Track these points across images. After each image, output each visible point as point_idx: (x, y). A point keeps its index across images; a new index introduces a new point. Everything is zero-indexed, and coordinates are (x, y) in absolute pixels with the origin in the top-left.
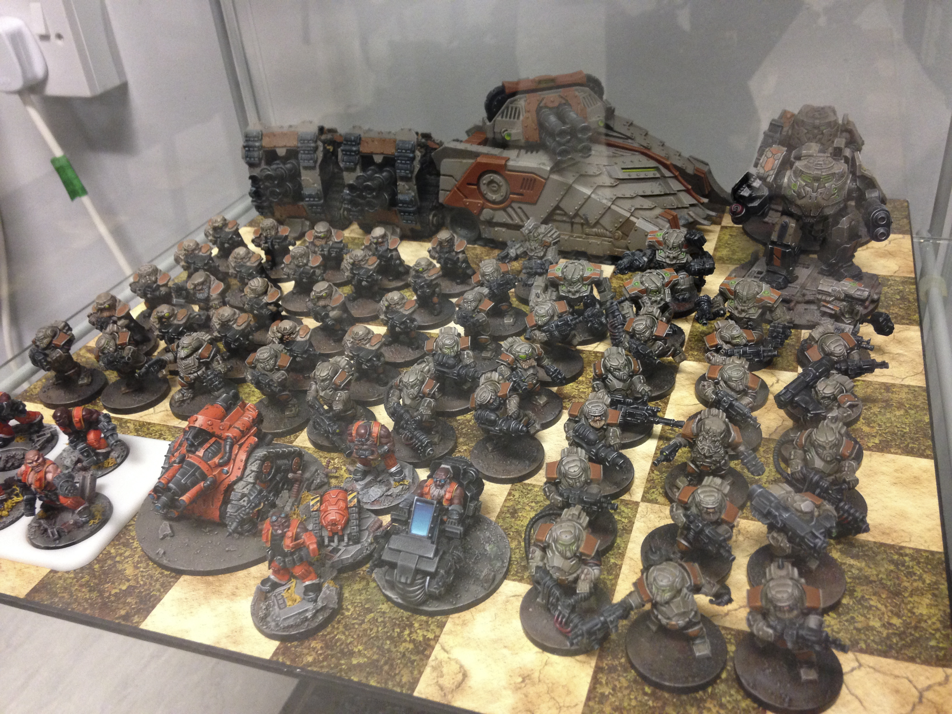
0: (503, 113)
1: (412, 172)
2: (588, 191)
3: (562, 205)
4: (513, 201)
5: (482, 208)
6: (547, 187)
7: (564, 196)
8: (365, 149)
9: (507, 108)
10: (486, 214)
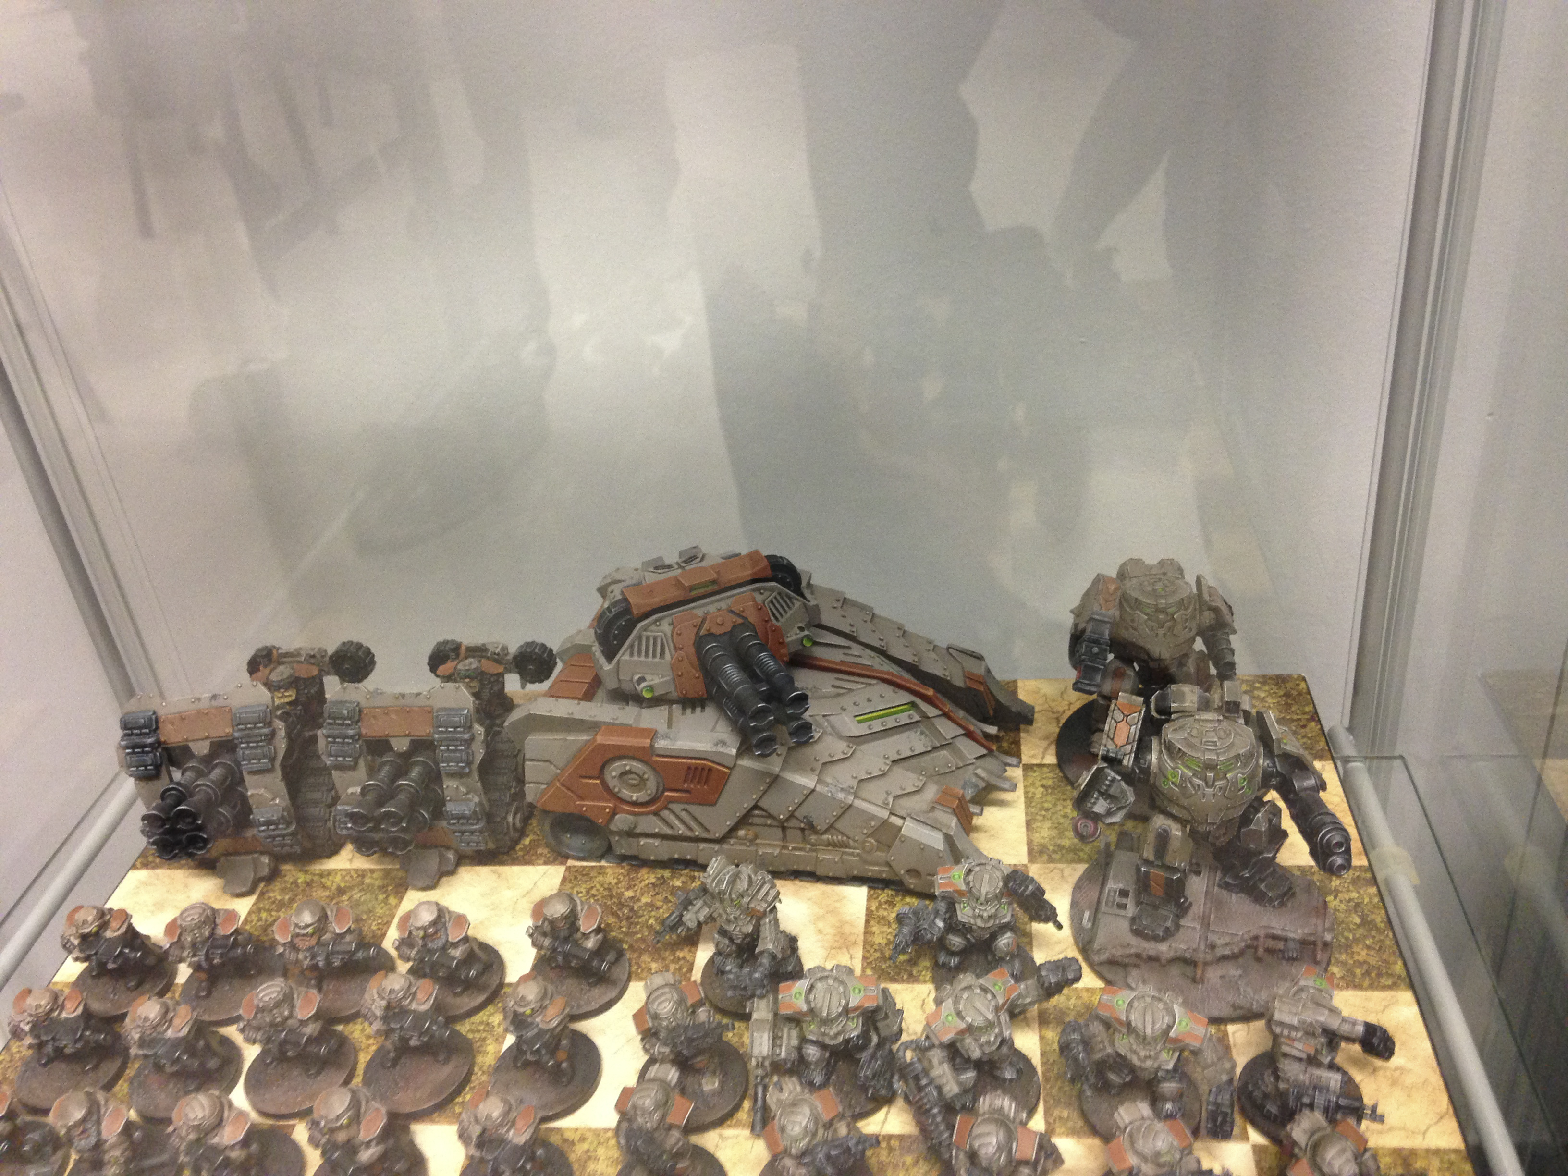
0: (631, 646)
1: (469, 763)
2: (807, 781)
3: (762, 804)
4: (672, 800)
5: (614, 813)
6: (732, 778)
7: (765, 792)
8: (372, 729)
9: (640, 638)
10: (622, 821)
